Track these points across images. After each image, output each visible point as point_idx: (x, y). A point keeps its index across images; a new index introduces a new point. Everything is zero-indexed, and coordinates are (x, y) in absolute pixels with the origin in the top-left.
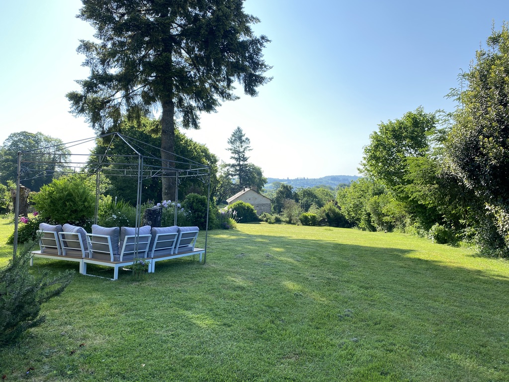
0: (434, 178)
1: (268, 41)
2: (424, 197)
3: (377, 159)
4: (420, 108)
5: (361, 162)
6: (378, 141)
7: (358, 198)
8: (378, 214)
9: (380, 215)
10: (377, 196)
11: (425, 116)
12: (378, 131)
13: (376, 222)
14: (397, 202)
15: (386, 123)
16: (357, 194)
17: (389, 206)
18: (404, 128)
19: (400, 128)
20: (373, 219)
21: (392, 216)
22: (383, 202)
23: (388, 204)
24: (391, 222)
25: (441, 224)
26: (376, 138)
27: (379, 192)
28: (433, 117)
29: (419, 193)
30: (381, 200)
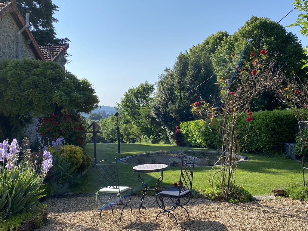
0: (149, 117)
1: (69, 41)
2: (146, 124)
3: (127, 106)
4: (146, 81)
5: (117, 103)
6: (128, 97)
7: (115, 126)
8: (127, 134)
9: (128, 135)
10: (126, 124)
11: (149, 86)
12: (128, 92)
13: (125, 139)
14: (137, 127)
15: (131, 88)
16: (114, 123)
17: (133, 129)
18: (139, 92)
19: (138, 92)
20: (124, 138)
21: (134, 135)
22: (130, 127)
23: (133, 128)
24: (134, 138)
25: (153, 135)
26: (127, 96)
27: (128, 122)
28: (152, 87)
29: (144, 123)
30: (129, 127)
